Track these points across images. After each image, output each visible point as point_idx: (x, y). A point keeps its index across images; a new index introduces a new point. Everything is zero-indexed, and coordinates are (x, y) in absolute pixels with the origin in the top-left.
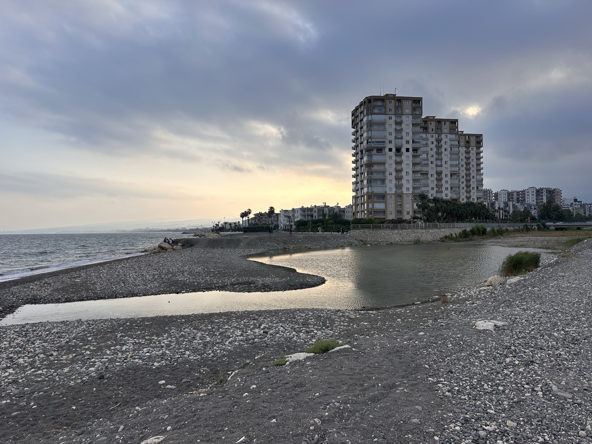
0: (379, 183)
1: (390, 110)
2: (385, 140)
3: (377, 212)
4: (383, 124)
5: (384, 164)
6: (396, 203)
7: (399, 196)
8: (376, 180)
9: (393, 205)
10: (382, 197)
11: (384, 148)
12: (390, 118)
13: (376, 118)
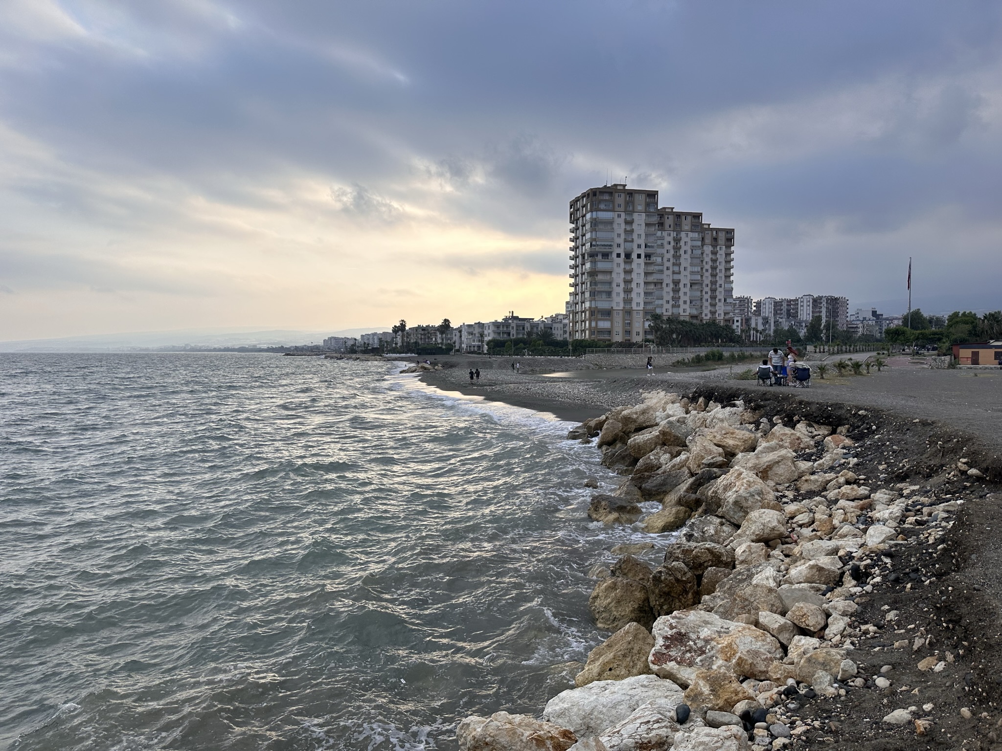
0: (604, 296)
1: (619, 206)
2: (612, 244)
3: (601, 331)
4: (610, 223)
5: (611, 272)
6: (623, 321)
7: (628, 312)
8: (600, 292)
9: (621, 324)
10: (608, 314)
11: (611, 253)
12: (619, 216)
13: (603, 215)
